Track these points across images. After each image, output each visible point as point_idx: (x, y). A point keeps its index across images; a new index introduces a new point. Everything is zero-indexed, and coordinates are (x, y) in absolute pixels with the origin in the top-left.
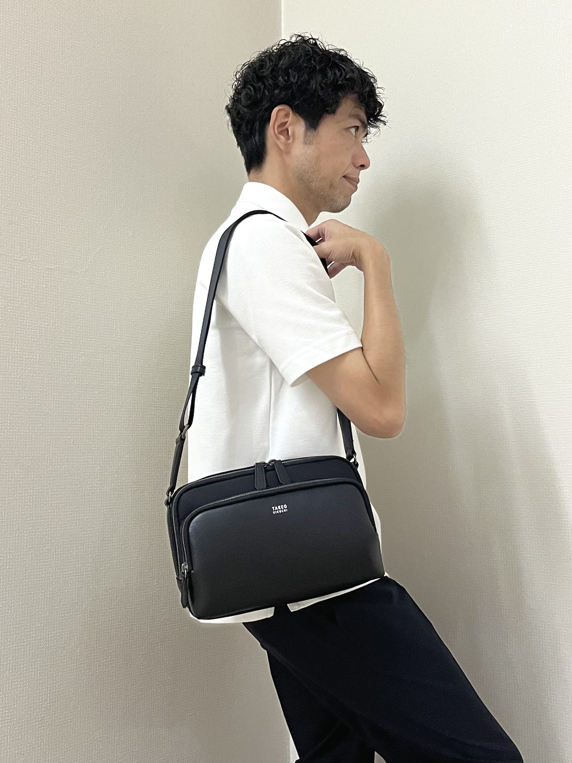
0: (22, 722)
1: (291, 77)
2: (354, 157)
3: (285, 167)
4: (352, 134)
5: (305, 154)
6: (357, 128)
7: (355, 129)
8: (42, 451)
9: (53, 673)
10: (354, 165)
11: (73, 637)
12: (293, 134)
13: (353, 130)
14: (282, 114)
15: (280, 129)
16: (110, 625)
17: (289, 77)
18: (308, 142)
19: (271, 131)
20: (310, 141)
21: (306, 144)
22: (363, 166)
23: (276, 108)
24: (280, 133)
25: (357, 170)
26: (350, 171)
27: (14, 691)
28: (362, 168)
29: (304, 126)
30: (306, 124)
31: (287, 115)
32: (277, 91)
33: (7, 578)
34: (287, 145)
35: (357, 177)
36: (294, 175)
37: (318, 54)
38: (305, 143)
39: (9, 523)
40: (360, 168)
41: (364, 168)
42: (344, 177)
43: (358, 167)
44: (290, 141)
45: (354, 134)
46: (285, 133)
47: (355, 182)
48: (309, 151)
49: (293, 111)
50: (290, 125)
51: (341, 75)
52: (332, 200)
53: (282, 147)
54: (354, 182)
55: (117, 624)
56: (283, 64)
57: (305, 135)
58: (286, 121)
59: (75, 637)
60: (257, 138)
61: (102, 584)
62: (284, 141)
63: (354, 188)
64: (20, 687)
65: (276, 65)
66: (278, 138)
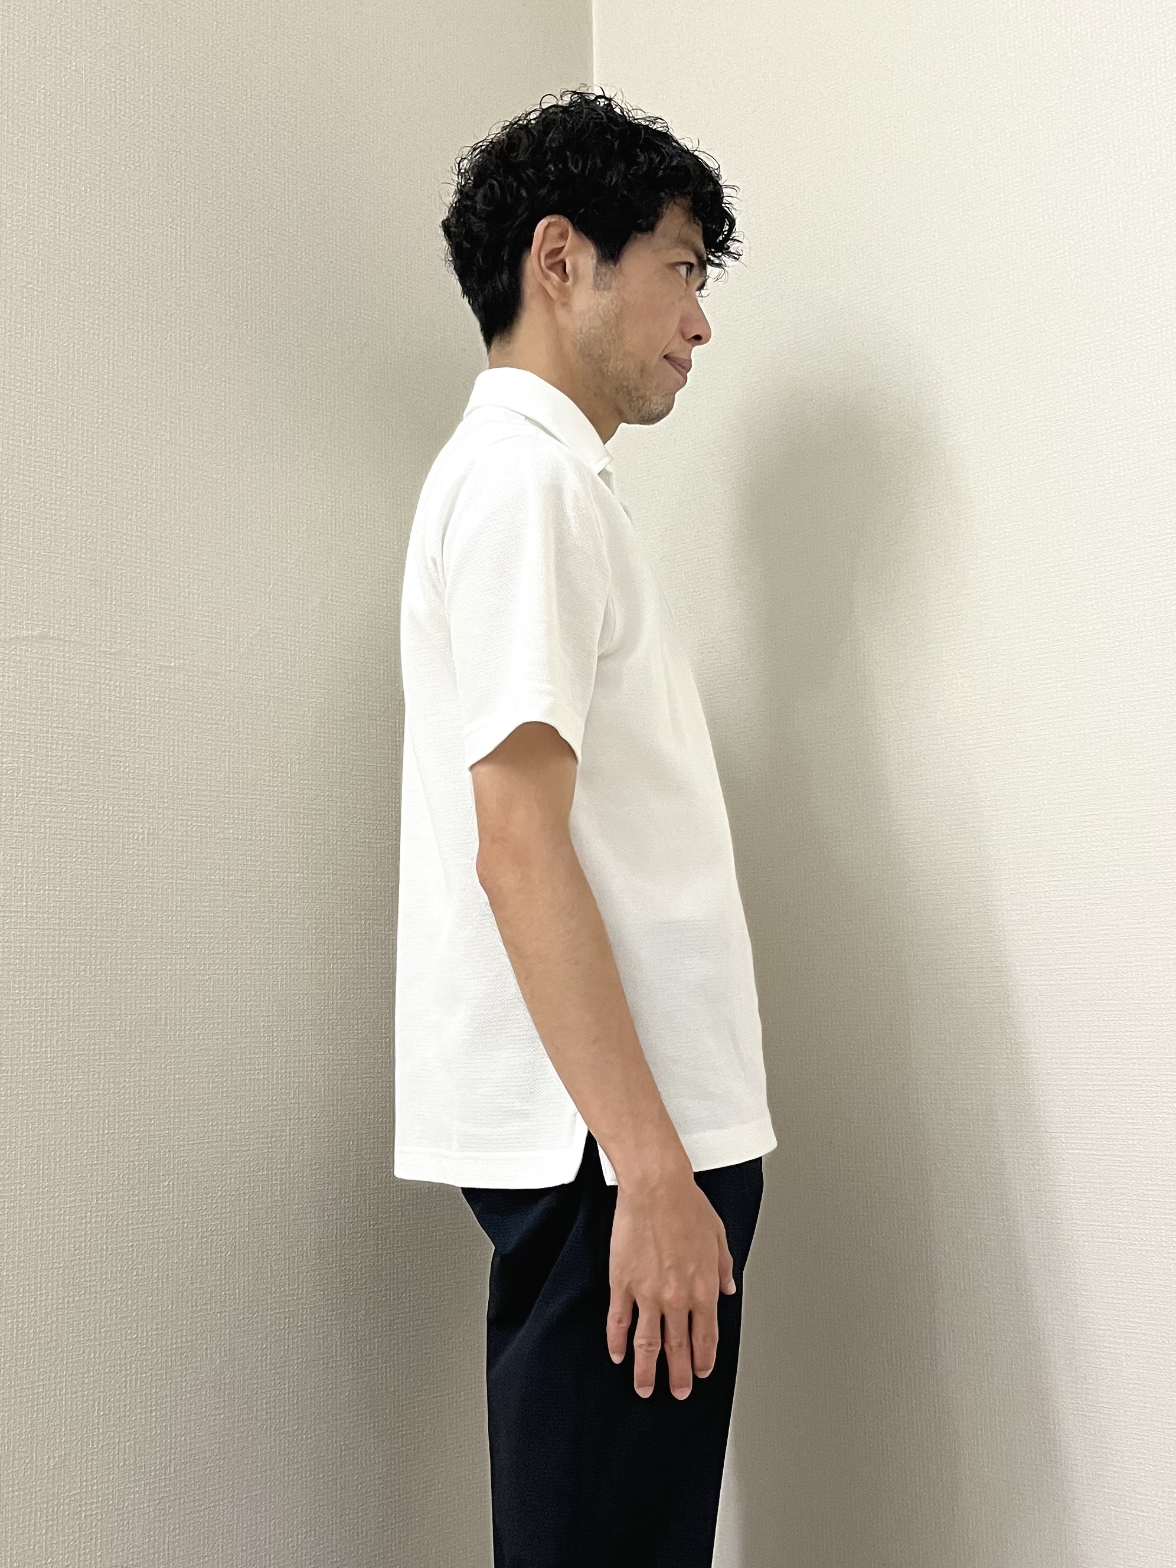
0: (123, 1507)
1: (570, 164)
2: (684, 320)
3: (557, 333)
4: (681, 276)
5: (595, 307)
6: (690, 266)
7: (687, 269)
8: (156, 1003)
9: (181, 1416)
10: (683, 335)
11: (218, 1348)
12: (575, 269)
13: (683, 270)
14: (554, 231)
15: (550, 261)
16: (287, 1326)
17: (565, 164)
18: (602, 286)
19: (533, 264)
20: (605, 284)
21: (598, 289)
22: (698, 338)
23: (542, 221)
24: (551, 268)
25: (689, 345)
26: (676, 347)
27: (109, 1449)
28: (698, 342)
29: (595, 257)
30: (598, 254)
31: (563, 236)
32: (543, 191)
33: (92, 1240)
34: (564, 292)
35: (686, 358)
36: (576, 346)
37: (617, 124)
38: (596, 287)
39: (96, 1137)
40: (693, 340)
41: (702, 341)
42: (665, 357)
43: (689, 339)
44: (569, 283)
45: (684, 276)
46: (560, 269)
47: (683, 368)
48: (604, 301)
49: (574, 225)
50: (569, 253)
51: (661, 162)
52: (641, 398)
53: (553, 294)
54: (683, 366)
55: (300, 1324)
56: (552, 140)
57: (597, 273)
58: (561, 245)
59: (220, 1349)
60: (505, 277)
61: (271, 1250)
62: (557, 283)
63: (681, 379)
64: (119, 1442)
65: (541, 143)
66: (547, 277)
